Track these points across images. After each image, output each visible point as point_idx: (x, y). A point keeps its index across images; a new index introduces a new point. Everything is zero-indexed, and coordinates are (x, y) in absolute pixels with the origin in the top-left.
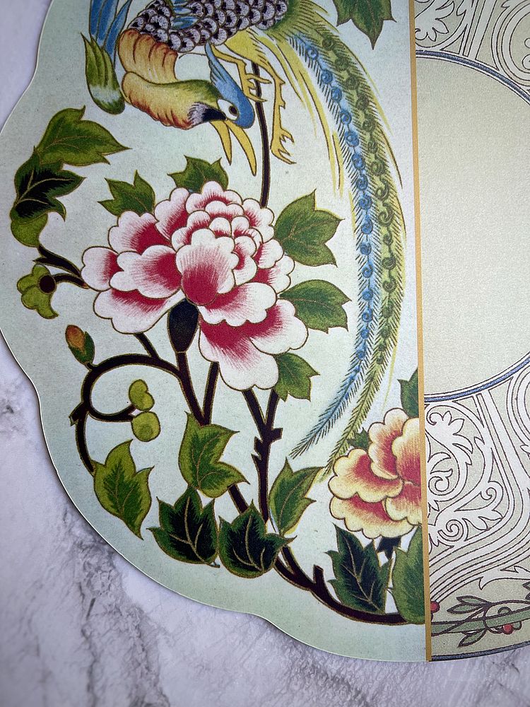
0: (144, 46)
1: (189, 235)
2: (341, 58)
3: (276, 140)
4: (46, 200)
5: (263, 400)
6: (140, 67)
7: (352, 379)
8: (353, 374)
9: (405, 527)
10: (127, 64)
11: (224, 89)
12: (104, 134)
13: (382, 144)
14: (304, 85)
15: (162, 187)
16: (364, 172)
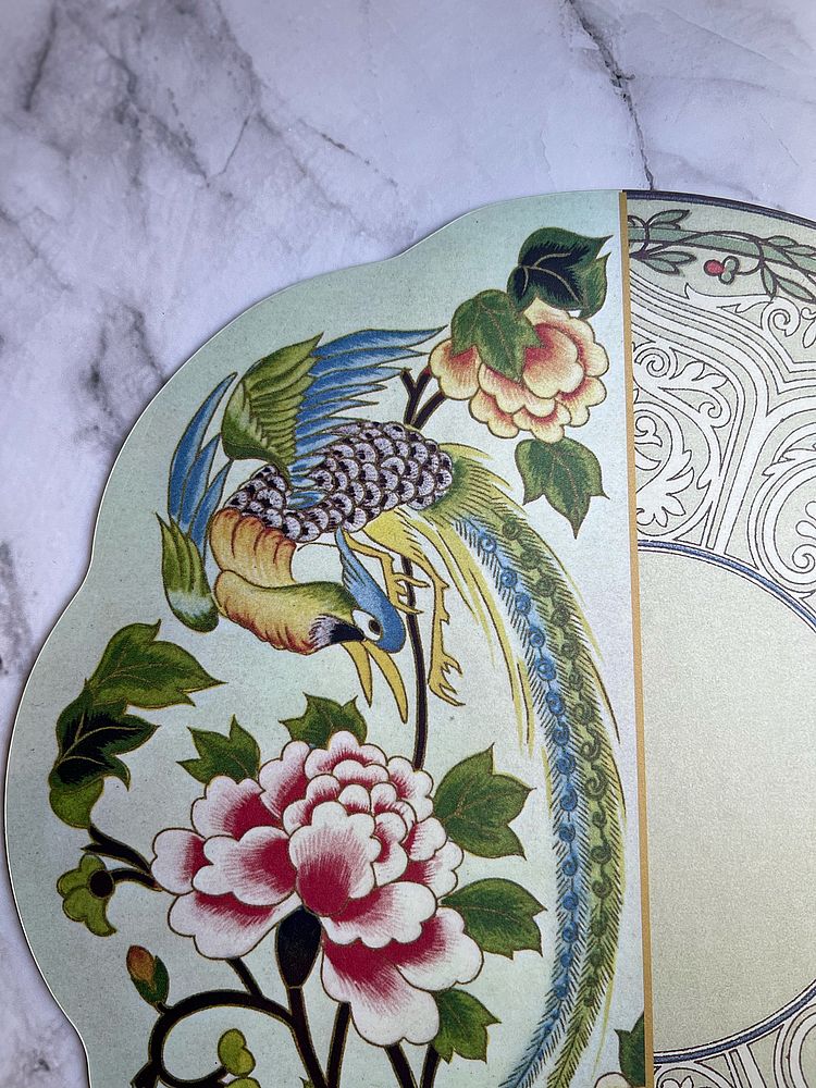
0: (248, 533)
1: (309, 811)
2: (529, 550)
3: (436, 671)
4: (102, 759)
5: (416, 1060)
6: (241, 563)
7: (548, 1029)
8: (551, 1020)
10: (222, 558)
11: (363, 596)
12: (187, 661)
13: (589, 677)
14: (477, 589)
15: (270, 740)
16: (564, 719)
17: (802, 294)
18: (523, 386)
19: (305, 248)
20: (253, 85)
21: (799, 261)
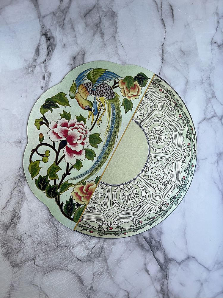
0: (84, 89)
1: (73, 129)
3: (99, 121)
4: (50, 107)
5: (70, 166)
6: (81, 93)
7: (89, 171)
9: (83, 203)
10: (79, 91)
11: (94, 106)
12: (67, 101)
13: (117, 132)
14: (109, 113)
15: (73, 117)
16: (111, 135)
17: (170, 100)
18: (129, 91)
19: (111, 57)
20: (116, 32)
21: (171, 95)
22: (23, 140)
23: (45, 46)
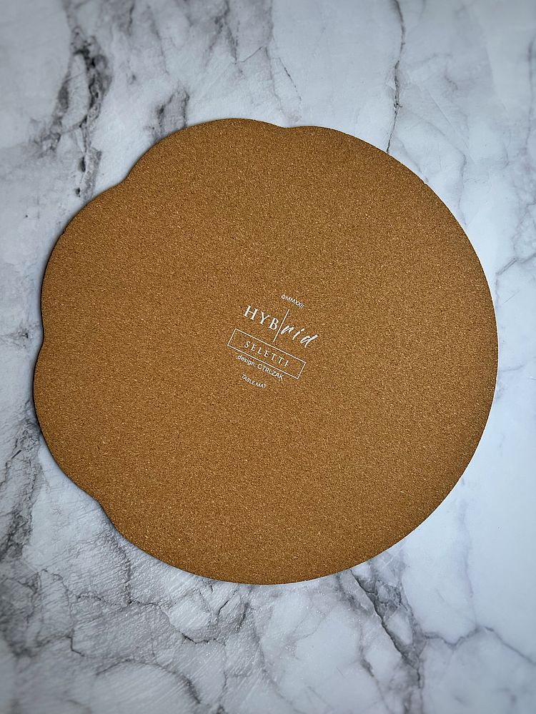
20: (270, 36)
22: (33, 329)
23: (84, 82)
